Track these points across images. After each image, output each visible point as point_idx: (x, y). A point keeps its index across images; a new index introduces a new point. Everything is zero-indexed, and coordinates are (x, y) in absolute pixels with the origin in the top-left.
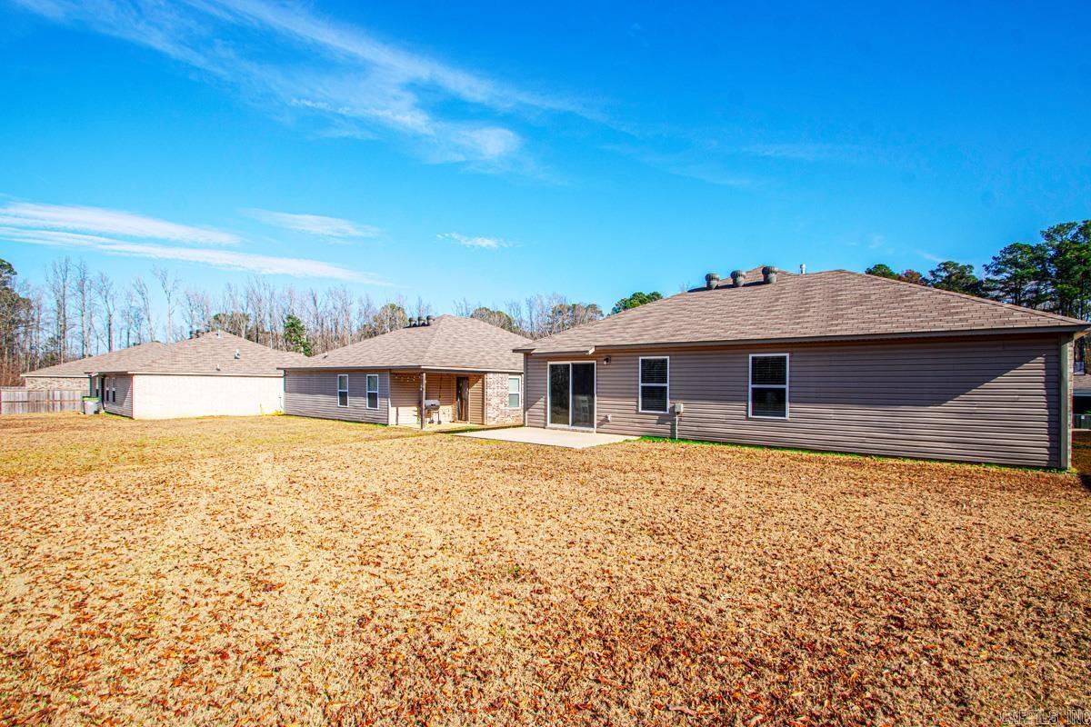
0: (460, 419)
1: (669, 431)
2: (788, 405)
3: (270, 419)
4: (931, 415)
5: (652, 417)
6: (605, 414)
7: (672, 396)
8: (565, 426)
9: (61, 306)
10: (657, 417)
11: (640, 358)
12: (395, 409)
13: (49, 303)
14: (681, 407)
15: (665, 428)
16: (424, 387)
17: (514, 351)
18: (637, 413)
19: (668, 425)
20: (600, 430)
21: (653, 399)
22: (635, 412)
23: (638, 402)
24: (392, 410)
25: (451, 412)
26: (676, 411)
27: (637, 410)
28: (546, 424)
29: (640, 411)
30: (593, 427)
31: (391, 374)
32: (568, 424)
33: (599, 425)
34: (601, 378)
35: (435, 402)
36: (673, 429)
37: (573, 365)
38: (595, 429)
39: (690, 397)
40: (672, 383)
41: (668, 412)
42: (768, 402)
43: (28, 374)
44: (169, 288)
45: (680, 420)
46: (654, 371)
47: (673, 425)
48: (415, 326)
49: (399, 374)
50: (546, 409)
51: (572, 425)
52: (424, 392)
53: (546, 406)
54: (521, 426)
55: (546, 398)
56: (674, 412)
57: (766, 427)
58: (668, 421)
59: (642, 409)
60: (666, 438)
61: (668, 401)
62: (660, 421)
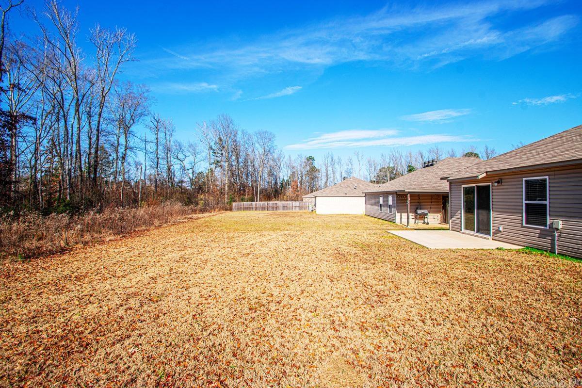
0: (445, 222)
1: (549, 245)
3: (361, 217)
5: (535, 231)
6: (498, 225)
7: (551, 213)
8: (472, 232)
9: (327, 170)
10: (539, 232)
11: (524, 179)
12: (399, 214)
13: (323, 170)
14: (560, 224)
15: (546, 242)
16: (409, 202)
17: (442, 179)
18: (522, 227)
19: (548, 240)
20: (494, 238)
21: (536, 214)
22: (520, 225)
23: (522, 217)
24: (398, 215)
25: (439, 218)
26: (554, 226)
27: (522, 224)
28: (461, 230)
29: (524, 225)
30: (490, 235)
31: (397, 195)
32: (474, 231)
33: (494, 234)
34: (495, 197)
35: (426, 211)
36: (553, 244)
37: (478, 187)
38: (491, 237)
39: (568, 214)
40: (551, 201)
41: (548, 228)
43: (305, 196)
44: (360, 158)
45: (559, 236)
46: (536, 190)
47: (553, 240)
48: (427, 166)
49: (401, 195)
50: (461, 219)
51: (477, 232)
52: (409, 205)
53: (461, 216)
54: (448, 230)
55: (461, 211)
56: (552, 227)
58: (549, 236)
59: (526, 224)
60: (546, 251)
61: (548, 217)
62: (542, 235)
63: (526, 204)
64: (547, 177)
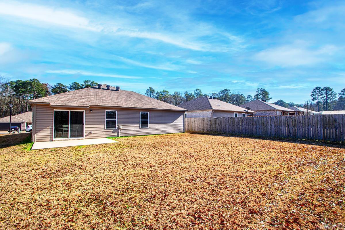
1: (117, 135)
2: (148, 124)
4: (170, 125)
5: (110, 131)
6: (90, 131)
7: (118, 123)
8: (66, 139)
10: (112, 131)
11: (106, 111)
14: (121, 126)
15: (116, 134)
19: (116, 133)
21: (111, 125)
22: (103, 129)
23: (105, 126)
26: (119, 128)
28: (52, 139)
29: (106, 129)
30: (82, 137)
32: (68, 137)
33: (86, 136)
37: (71, 112)
38: (84, 138)
40: (118, 119)
41: (116, 129)
42: (144, 124)
45: (121, 131)
47: (118, 133)
50: (51, 132)
51: (70, 137)
53: (52, 130)
55: (52, 127)
57: (144, 131)
58: (116, 131)
59: (107, 128)
60: (116, 137)
61: (116, 125)
62: (114, 132)
63: (107, 121)
64: (116, 111)
